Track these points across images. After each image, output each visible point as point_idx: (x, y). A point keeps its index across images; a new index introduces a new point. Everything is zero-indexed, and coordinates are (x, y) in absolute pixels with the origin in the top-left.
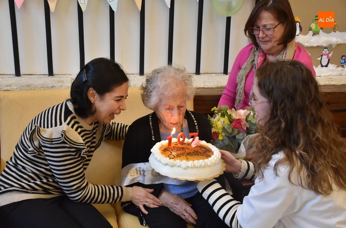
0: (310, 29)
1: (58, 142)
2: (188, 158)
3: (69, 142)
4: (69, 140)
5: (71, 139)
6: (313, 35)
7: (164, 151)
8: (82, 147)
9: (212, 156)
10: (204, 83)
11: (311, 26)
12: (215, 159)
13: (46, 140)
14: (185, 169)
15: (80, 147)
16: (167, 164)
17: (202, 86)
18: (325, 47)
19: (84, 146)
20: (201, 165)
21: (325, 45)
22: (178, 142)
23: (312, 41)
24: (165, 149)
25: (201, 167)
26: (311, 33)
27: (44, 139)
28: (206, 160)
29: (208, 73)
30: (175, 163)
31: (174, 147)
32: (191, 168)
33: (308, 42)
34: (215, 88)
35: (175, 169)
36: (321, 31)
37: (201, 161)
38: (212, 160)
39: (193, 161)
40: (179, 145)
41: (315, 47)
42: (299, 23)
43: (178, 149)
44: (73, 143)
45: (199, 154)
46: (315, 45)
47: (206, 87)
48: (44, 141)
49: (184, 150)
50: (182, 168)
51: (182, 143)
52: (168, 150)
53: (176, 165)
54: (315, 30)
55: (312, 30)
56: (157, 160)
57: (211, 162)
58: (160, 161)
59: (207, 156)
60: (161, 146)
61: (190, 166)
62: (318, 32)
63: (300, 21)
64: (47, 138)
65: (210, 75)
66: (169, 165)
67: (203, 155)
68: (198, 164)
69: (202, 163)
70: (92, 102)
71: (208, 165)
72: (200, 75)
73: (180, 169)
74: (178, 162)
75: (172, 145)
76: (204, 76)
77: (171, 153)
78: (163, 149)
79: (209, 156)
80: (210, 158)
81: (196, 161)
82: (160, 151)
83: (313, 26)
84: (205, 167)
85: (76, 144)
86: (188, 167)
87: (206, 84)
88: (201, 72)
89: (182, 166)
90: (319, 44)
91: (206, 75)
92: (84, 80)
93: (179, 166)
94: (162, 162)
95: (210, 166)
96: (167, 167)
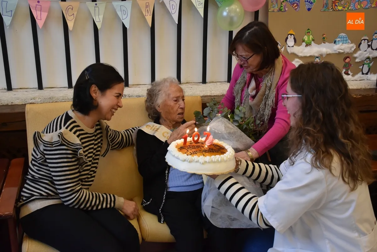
0: (304, 41)
1: (58, 144)
2: (205, 154)
3: (67, 143)
4: (67, 142)
5: (68, 140)
6: (306, 46)
7: (180, 149)
8: (78, 147)
9: (227, 153)
10: (211, 91)
11: (304, 38)
12: (230, 155)
13: (47, 143)
14: (203, 164)
15: (77, 147)
16: (185, 161)
17: (209, 94)
18: (316, 56)
19: (81, 146)
20: (218, 160)
21: (317, 55)
22: (193, 142)
23: (305, 51)
24: (181, 147)
25: (218, 162)
26: (304, 44)
27: (45, 142)
28: (222, 156)
29: (213, 82)
30: (193, 159)
31: (189, 145)
32: (209, 162)
33: (301, 52)
34: (221, 95)
35: (193, 164)
36: (313, 42)
37: (218, 156)
38: (228, 156)
39: (210, 156)
40: (194, 144)
41: (308, 57)
42: (294, 35)
43: (193, 147)
44: (71, 144)
45: (214, 151)
46: (308, 55)
47: (213, 95)
48: (45, 145)
49: (199, 148)
50: (200, 163)
51: (197, 142)
52: (184, 148)
53: (194, 160)
54: (308, 41)
55: (305, 42)
56: (175, 157)
57: (227, 157)
58: (178, 158)
59: (222, 153)
60: (177, 145)
61: (208, 161)
62: (310, 43)
63: (294, 34)
64: (48, 142)
65: (215, 84)
66: (187, 161)
67: (218, 152)
68: (215, 159)
69: (219, 158)
70: (94, 98)
71: (224, 160)
72: (206, 84)
73: (198, 164)
74: (195, 157)
75: (188, 144)
76: (210, 85)
77: (188, 150)
78: (179, 147)
79: (223, 153)
80: (225, 154)
81: (213, 157)
82: (176, 149)
83: (306, 38)
84: (221, 162)
85: (74, 145)
86: (206, 162)
87: (212, 92)
88: (207, 81)
89: (200, 161)
90: (312, 54)
91: (212, 84)
92: (87, 79)
93: (197, 162)
94: (180, 159)
95: (226, 161)
96: (185, 163)
